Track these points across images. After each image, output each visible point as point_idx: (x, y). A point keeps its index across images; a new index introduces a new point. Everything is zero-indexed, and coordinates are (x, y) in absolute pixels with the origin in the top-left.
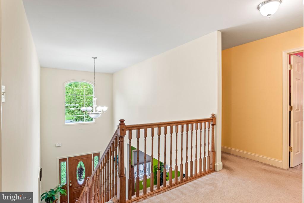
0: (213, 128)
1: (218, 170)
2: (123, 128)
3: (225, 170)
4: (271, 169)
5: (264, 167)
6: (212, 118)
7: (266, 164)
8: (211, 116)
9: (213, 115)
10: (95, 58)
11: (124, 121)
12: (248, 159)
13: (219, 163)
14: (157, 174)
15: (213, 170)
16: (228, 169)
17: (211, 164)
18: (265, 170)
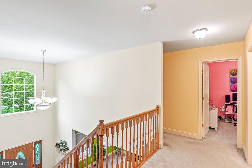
0: (158, 116)
1: (161, 147)
2: (104, 128)
3: (165, 146)
4: (192, 141)
5: (188, 140)
6: (157, 109)
7: (188, 138)
8: (156, 106)
9: (158, 106)
10: (44, 51)
11: (104, 121)
12: (176, 135)
13: (162, 142)
14: (96, 152)
15: (158, 148)
16: (167, 145)
17: (156, 144)
18: (189, 142)
